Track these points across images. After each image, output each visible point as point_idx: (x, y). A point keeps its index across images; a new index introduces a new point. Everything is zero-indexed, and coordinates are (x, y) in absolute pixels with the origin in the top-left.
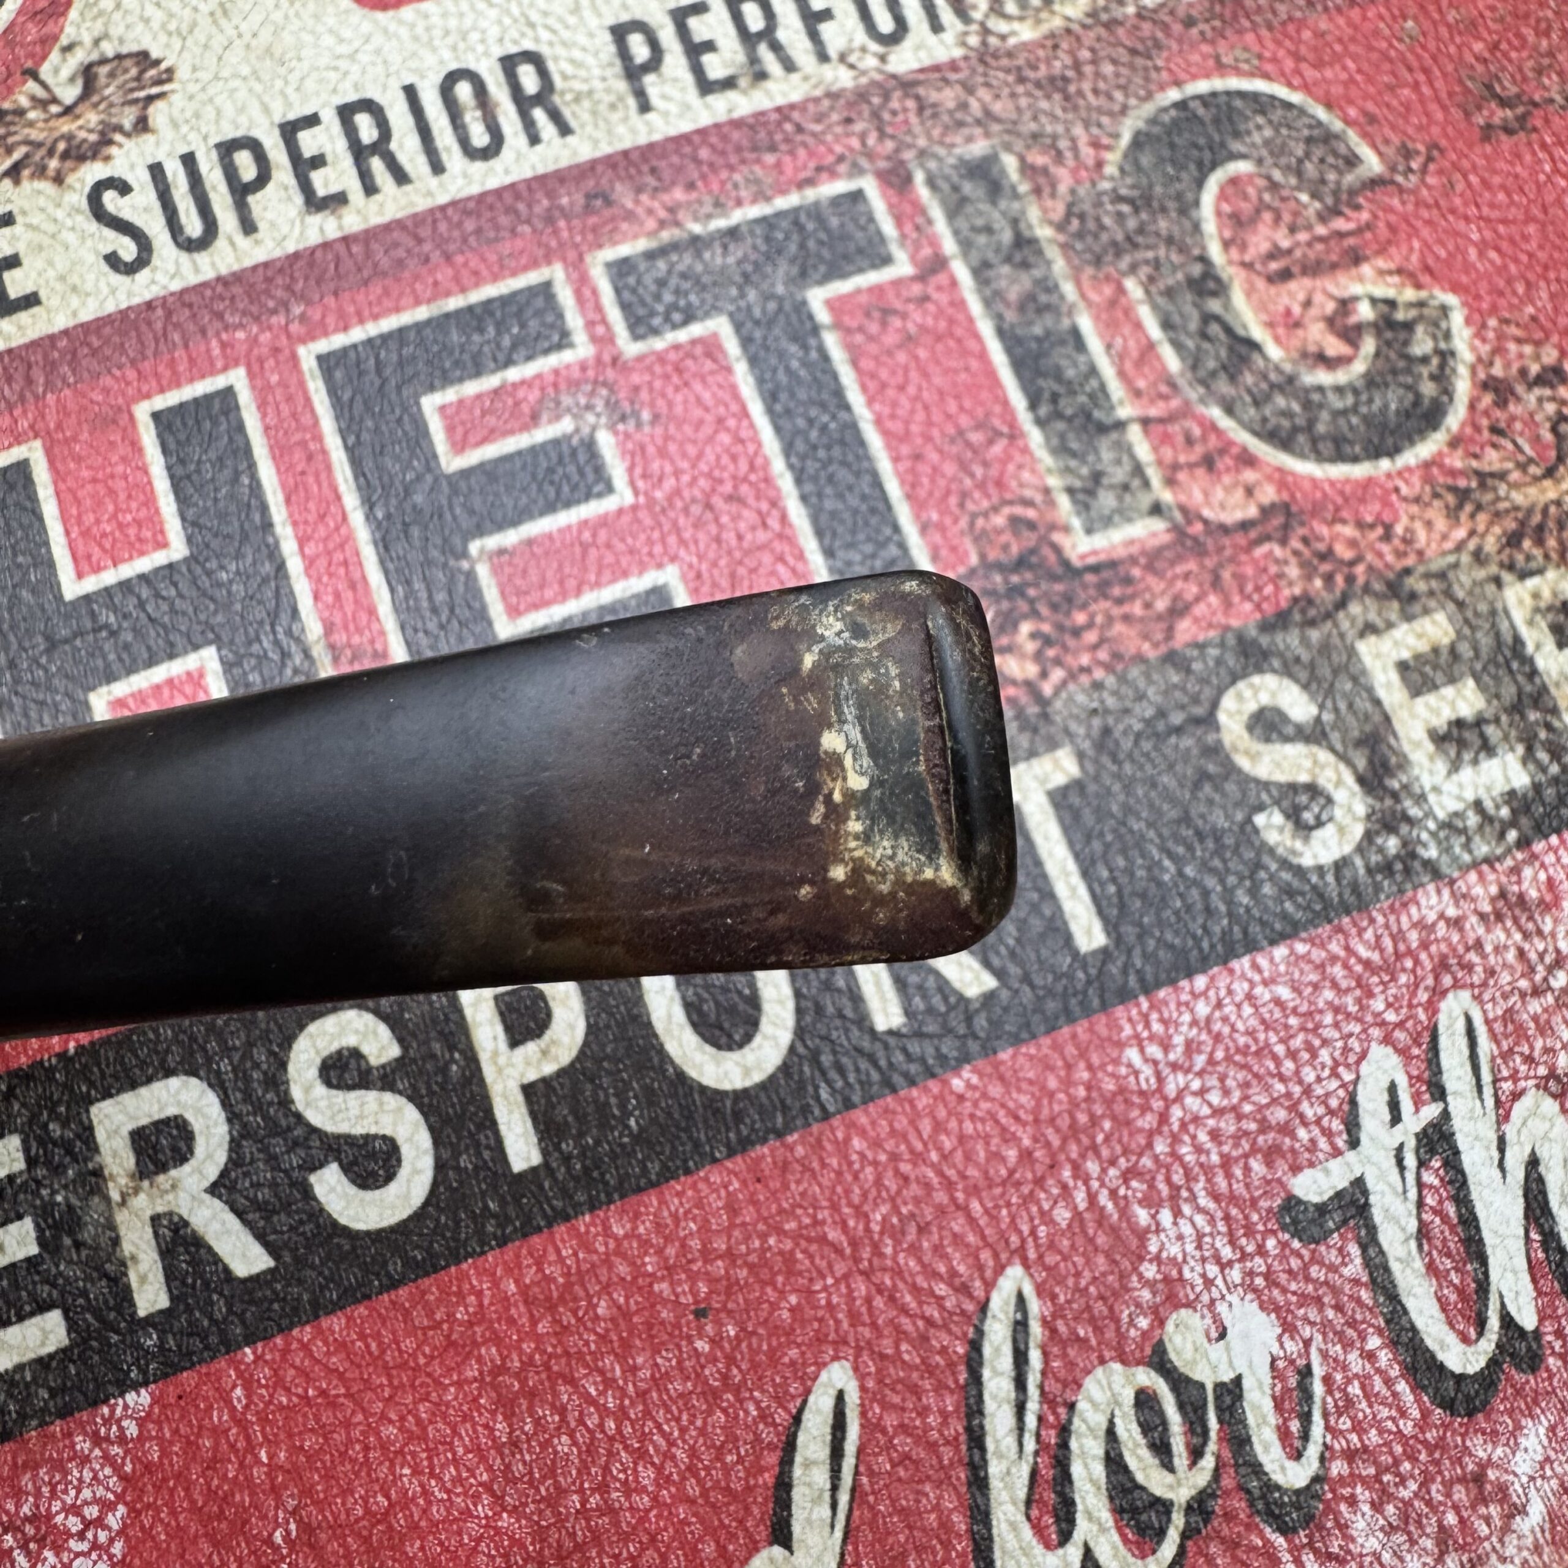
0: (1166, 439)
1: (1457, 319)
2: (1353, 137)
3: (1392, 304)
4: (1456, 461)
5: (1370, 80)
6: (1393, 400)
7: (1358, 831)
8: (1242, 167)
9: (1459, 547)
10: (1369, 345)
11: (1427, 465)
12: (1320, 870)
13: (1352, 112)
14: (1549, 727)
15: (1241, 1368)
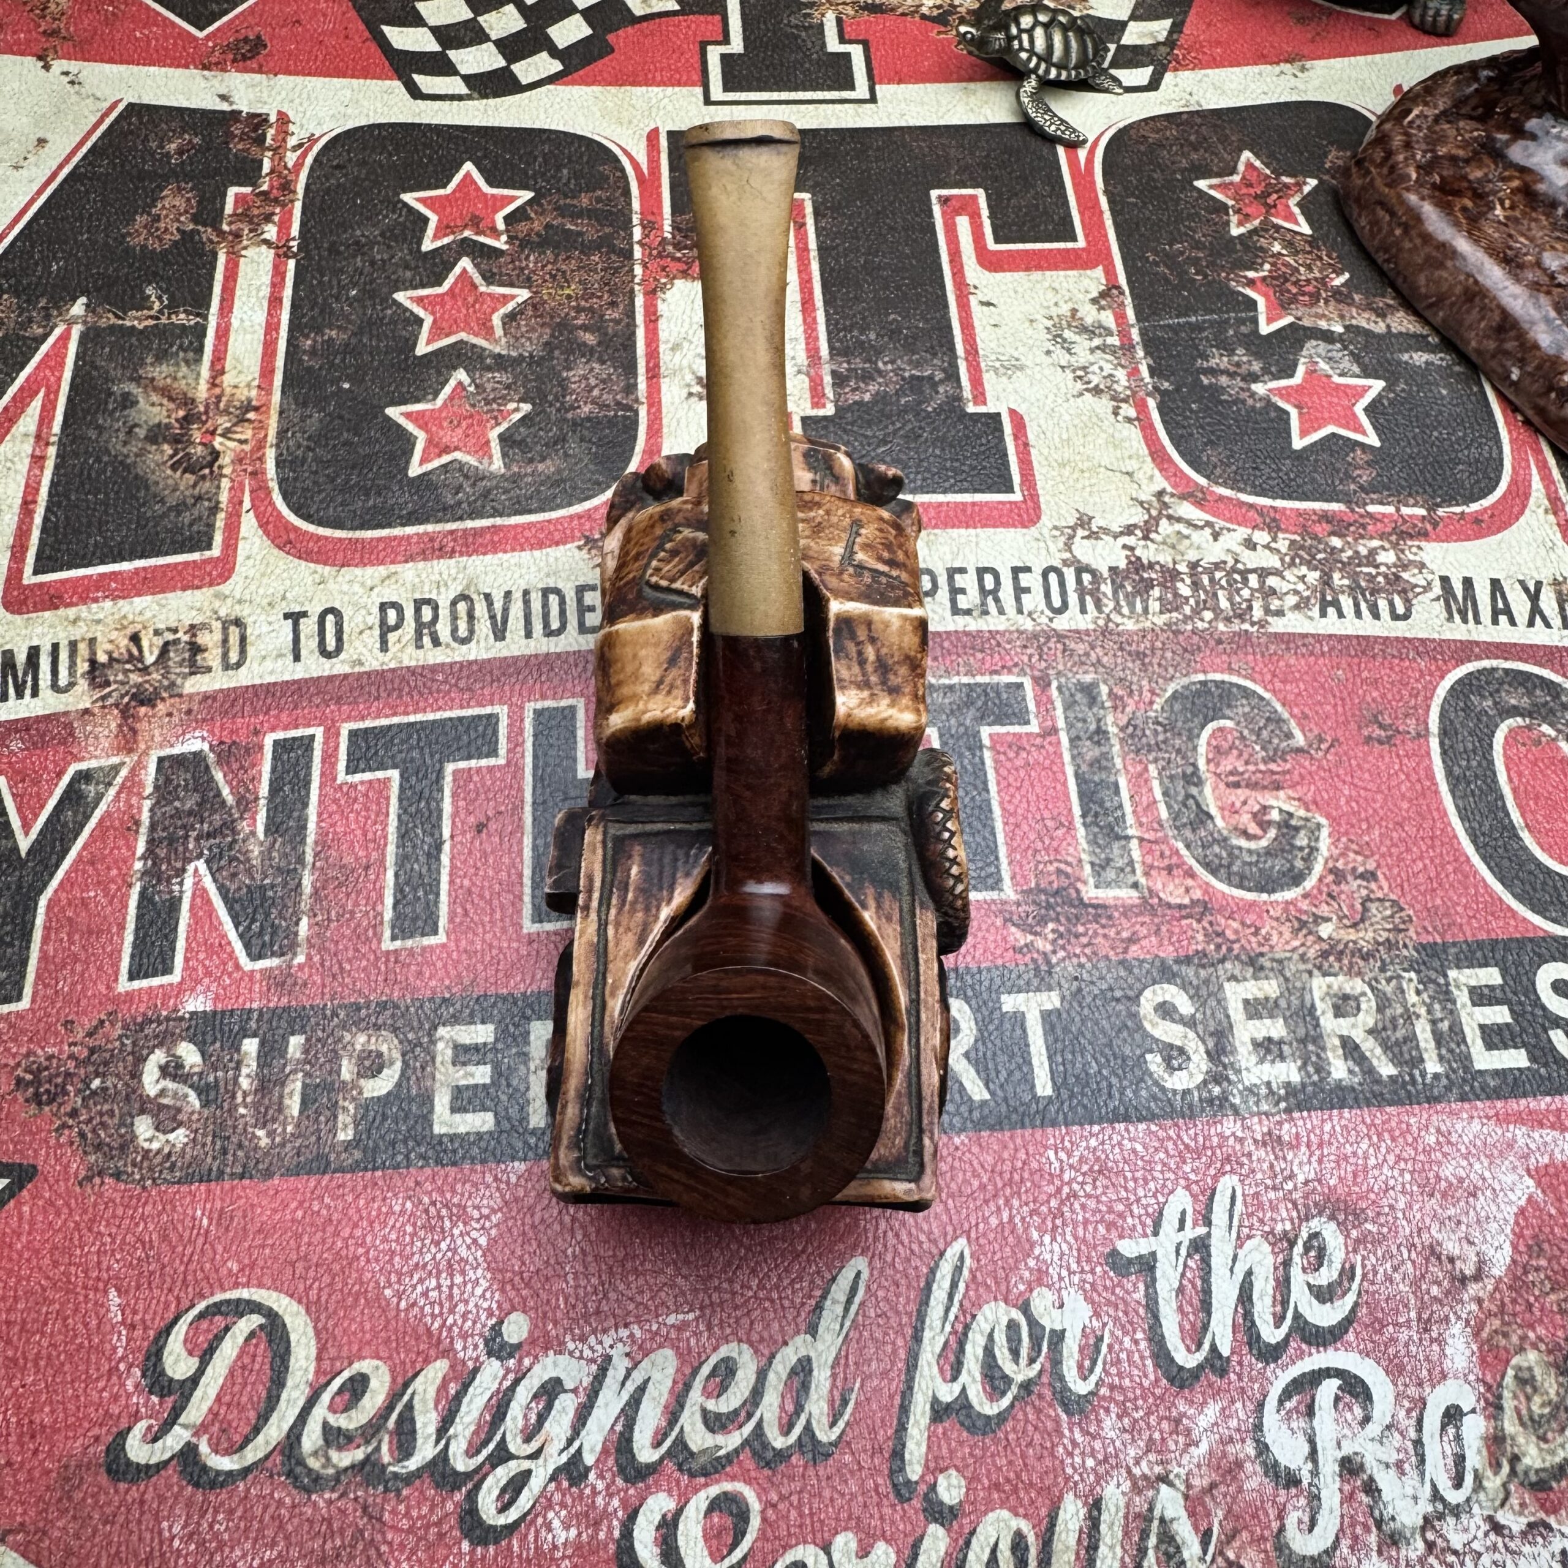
0: (1150, 852)
1: (1324, 833)
2: (1293, 723)
3: (1291, 815)
4: (1304, 905)
5: (1310, 696)
6: (1278, 865)
7: (1200, 1078)
8: (1229, 724)
9: (1294, 950)
10: (1272, 833)
11: (1287, 903)
12: (1175, 1092)
13: (1296, 711)
14: (1318, 1056)
15: (1067, 1326)
